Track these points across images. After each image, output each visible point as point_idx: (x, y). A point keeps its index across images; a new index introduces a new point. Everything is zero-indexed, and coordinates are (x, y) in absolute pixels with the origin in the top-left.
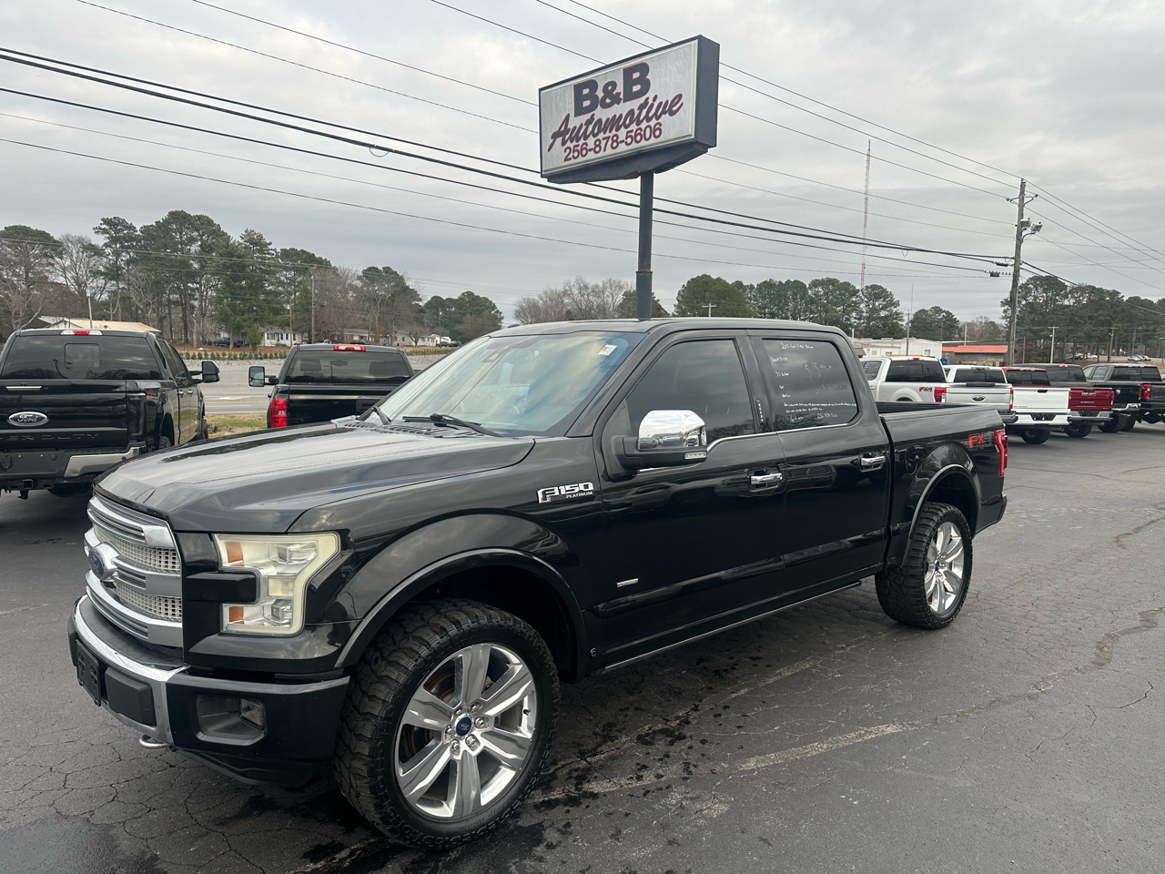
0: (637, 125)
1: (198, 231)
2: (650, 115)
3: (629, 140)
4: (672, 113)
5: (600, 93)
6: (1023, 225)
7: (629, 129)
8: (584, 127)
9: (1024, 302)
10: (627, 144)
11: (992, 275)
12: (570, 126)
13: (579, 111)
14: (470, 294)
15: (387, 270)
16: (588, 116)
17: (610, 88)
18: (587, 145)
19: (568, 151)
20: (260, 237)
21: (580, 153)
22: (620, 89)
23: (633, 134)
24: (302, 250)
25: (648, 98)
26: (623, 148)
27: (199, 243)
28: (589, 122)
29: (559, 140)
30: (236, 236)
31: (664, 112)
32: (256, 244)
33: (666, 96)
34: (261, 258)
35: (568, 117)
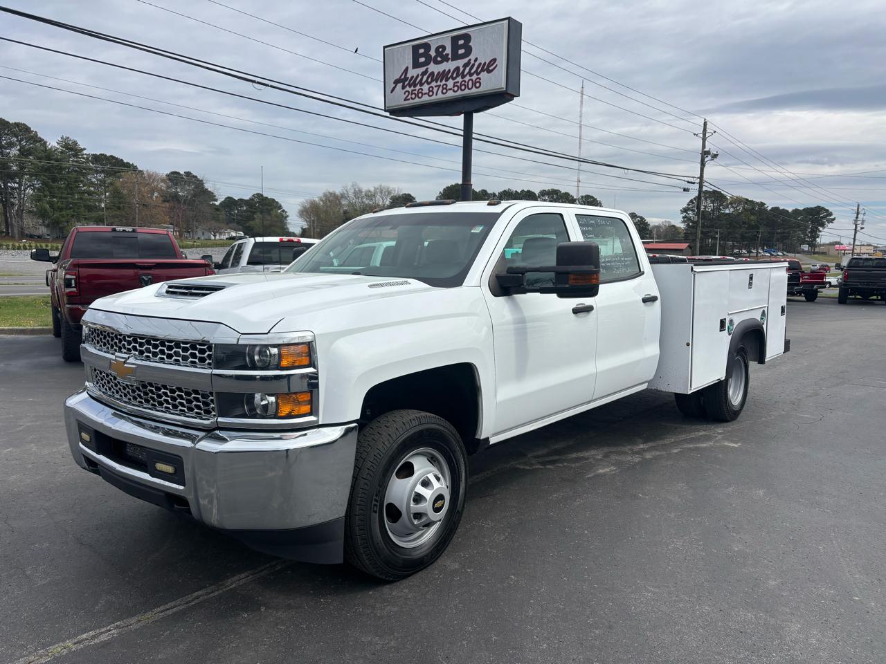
0: (462, 78)
1: (17, 137)
2: (472, 72)
3: (456, 89)
4: (489, 72)
5: (433, 53)
6: (705, 153)
7: (456, 81)
8: (420, 77)
10: (454, 91)
11: (685, 190)
12: (409, 75)
13: (416, 65)
14: (259, 196)
15: (188, 174)
16: (423, 69)
17: (440, 50)
18: (422, 90)
19: (407, 93)
20: (75, 143)
21: (417, 95)
22: (448, 51)
23: (459, 84)
24: (111, 156)
25: (470, 60)
26: (451, 94)
27: (18, 147)
28: (424, 74)
29: (400, 85)
30: (53, 142)
31: (483, 70)
32: (71, 149)
33: (484, 59)
34: (76, 162)
35: (407, 69)
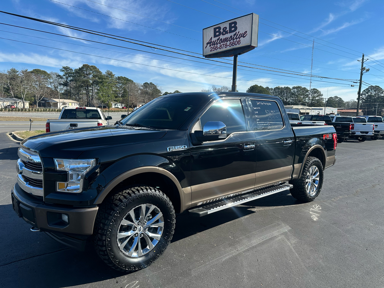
0: (233, 40)
1: (92, 71)
2: (237, 37)
3: (230, 45)
4: (244, 37)
5: (222, 31)
6: (363, 69)
7: (230, 42)
12: (212, 41)
13: (215, 36)
14: (177, 91)
16: (218, 38)
18: (217, 46)
20: (111, 73)
24: (124, 77)
25: (236, 32)
27: (92, 75)
28: (218, 40)
29: (209, 45)
31: (241, 37)
33: (242, 32)
35: (212, 38)
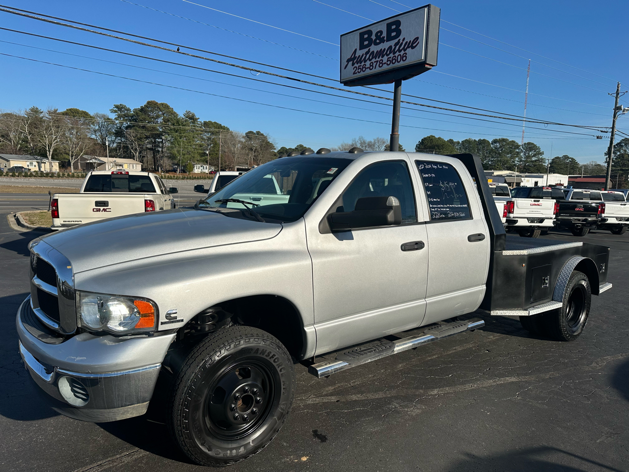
0: (393, 54)
1: (162, 112)
2: (401, 49)
3: (389, 63)
4: (413, 48)
5: (373, 37)
6: (617, 109)
7: (389, 57)
8: (364, 56)
9: (619, 153)
10: (388, 65)
11: (598, 138)
12: (357, 55)
14: (301, 146)
15: (258, 133)
16: (367, 50)
17: (379, 34)
18: (365, 65)
19: (355, 69)
20: (193, 115)
21: (362, 70)
22: (384, 34)
23: (391, 59)
24: (215, 123)
25: (400, 40)
26: (385, 67)
27: (163, 118)
28: (367, 53)
29: (351, 63)
30: (181, 114)
31: (408, 47)
32: (190, 118)
33: (409, 38)
34: (194, 126)
35: (356, 50)
